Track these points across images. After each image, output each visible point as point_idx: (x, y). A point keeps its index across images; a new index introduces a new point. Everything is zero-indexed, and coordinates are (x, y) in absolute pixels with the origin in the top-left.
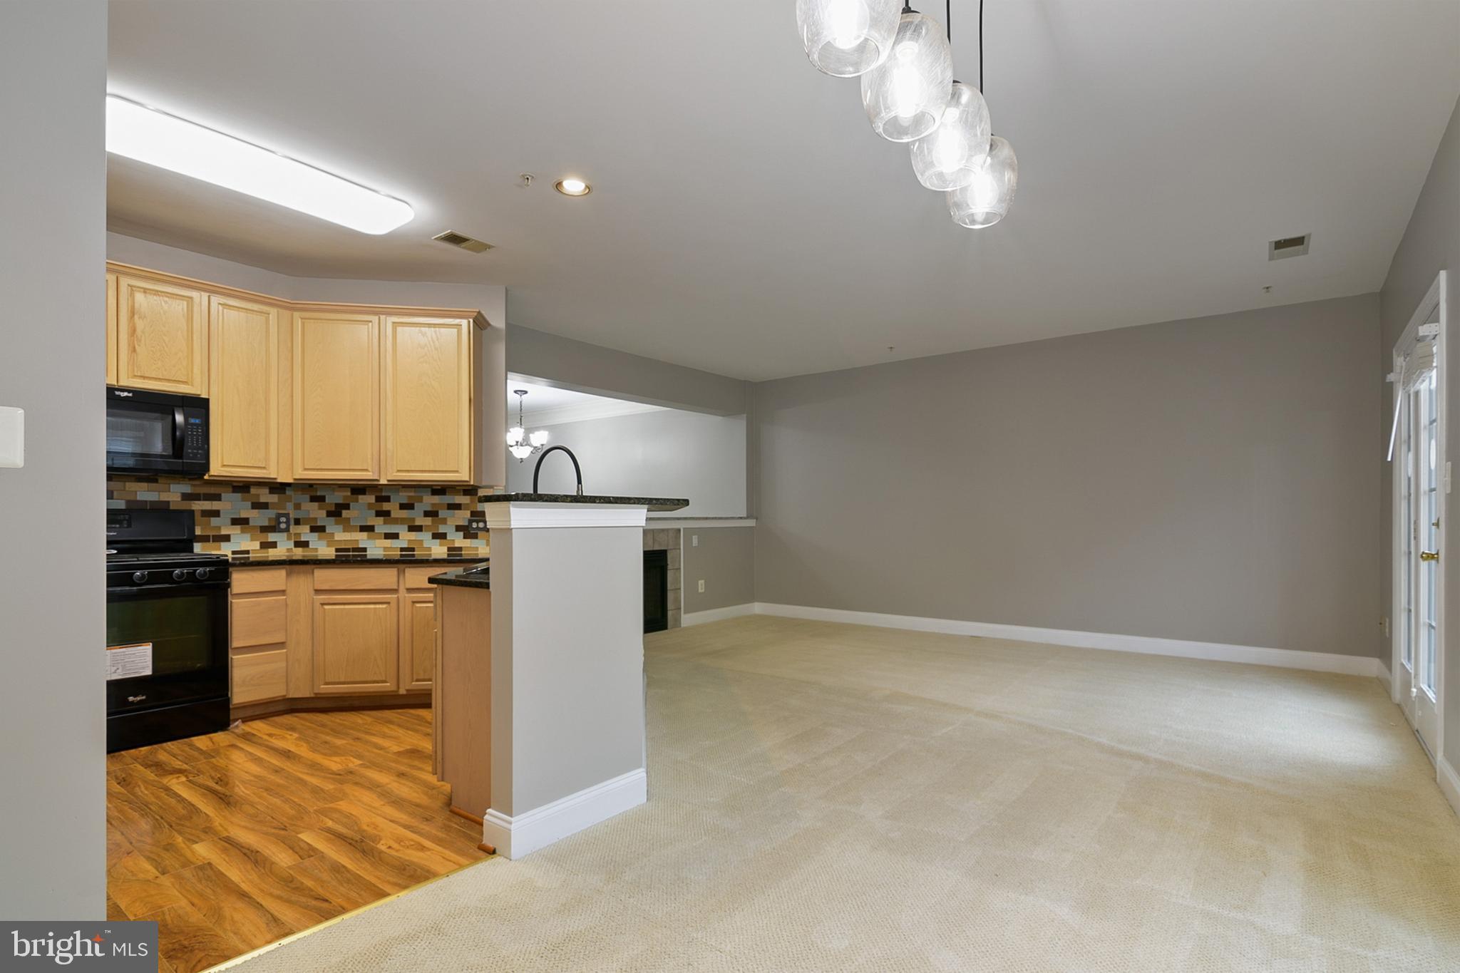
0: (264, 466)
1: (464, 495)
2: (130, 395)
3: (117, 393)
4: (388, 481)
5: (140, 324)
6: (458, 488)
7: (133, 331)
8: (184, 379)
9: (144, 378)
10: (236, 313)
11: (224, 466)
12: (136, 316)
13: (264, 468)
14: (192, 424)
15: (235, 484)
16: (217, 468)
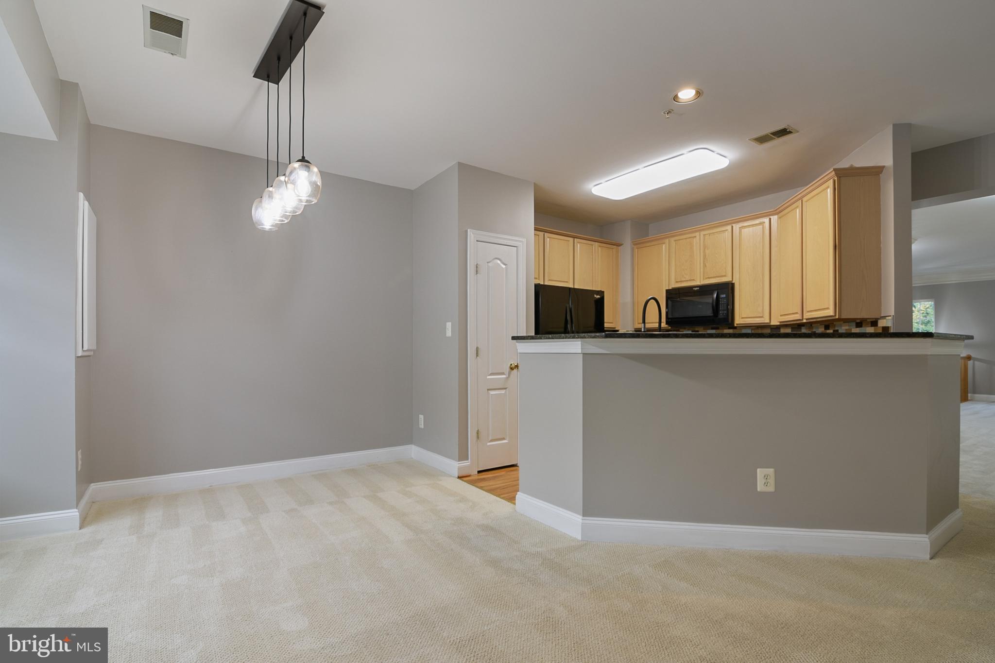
0: (761, 316)
1: (872, 326)
2: (698, 288)
3: (694, 289)
4: (807, 319)
5: (707, 252)
6: (868, 320)
7: (705, 256)
8: (724, 274)
9: (709, 278)
10: (748, 229)
11: (742, 318)
12: (706, 249)
13: (762, 317)
14: (722, 298)
15: (772, 327)
16: (738, 321)
